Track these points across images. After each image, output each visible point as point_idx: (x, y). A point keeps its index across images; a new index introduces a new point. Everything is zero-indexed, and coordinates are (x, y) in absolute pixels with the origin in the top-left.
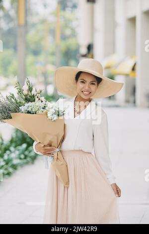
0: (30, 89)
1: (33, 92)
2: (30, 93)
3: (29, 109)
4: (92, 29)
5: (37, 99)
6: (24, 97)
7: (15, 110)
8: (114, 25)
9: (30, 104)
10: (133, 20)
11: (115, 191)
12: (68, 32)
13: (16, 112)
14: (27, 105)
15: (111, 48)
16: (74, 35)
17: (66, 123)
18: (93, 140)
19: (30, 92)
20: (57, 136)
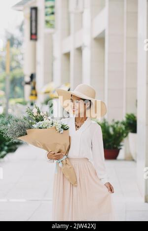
0: (39, 112)
1: (41, 114)
2: (39, 115)
3: (41, 126)
4: (35, 62)
5: (45, 119)
6: (35, 118)
7: (29, 127)
8: (53, 59)
9: (40, 122)
10: (68, 55)
11: (109, 188)
12: (14, 64)
13: (31, 128)
14: (38, 123)
15: (50, 77)
16: (19, 66)
17: (70, 135)
18: (92, 148)
19: (39, 113)
20: (65, 145)
